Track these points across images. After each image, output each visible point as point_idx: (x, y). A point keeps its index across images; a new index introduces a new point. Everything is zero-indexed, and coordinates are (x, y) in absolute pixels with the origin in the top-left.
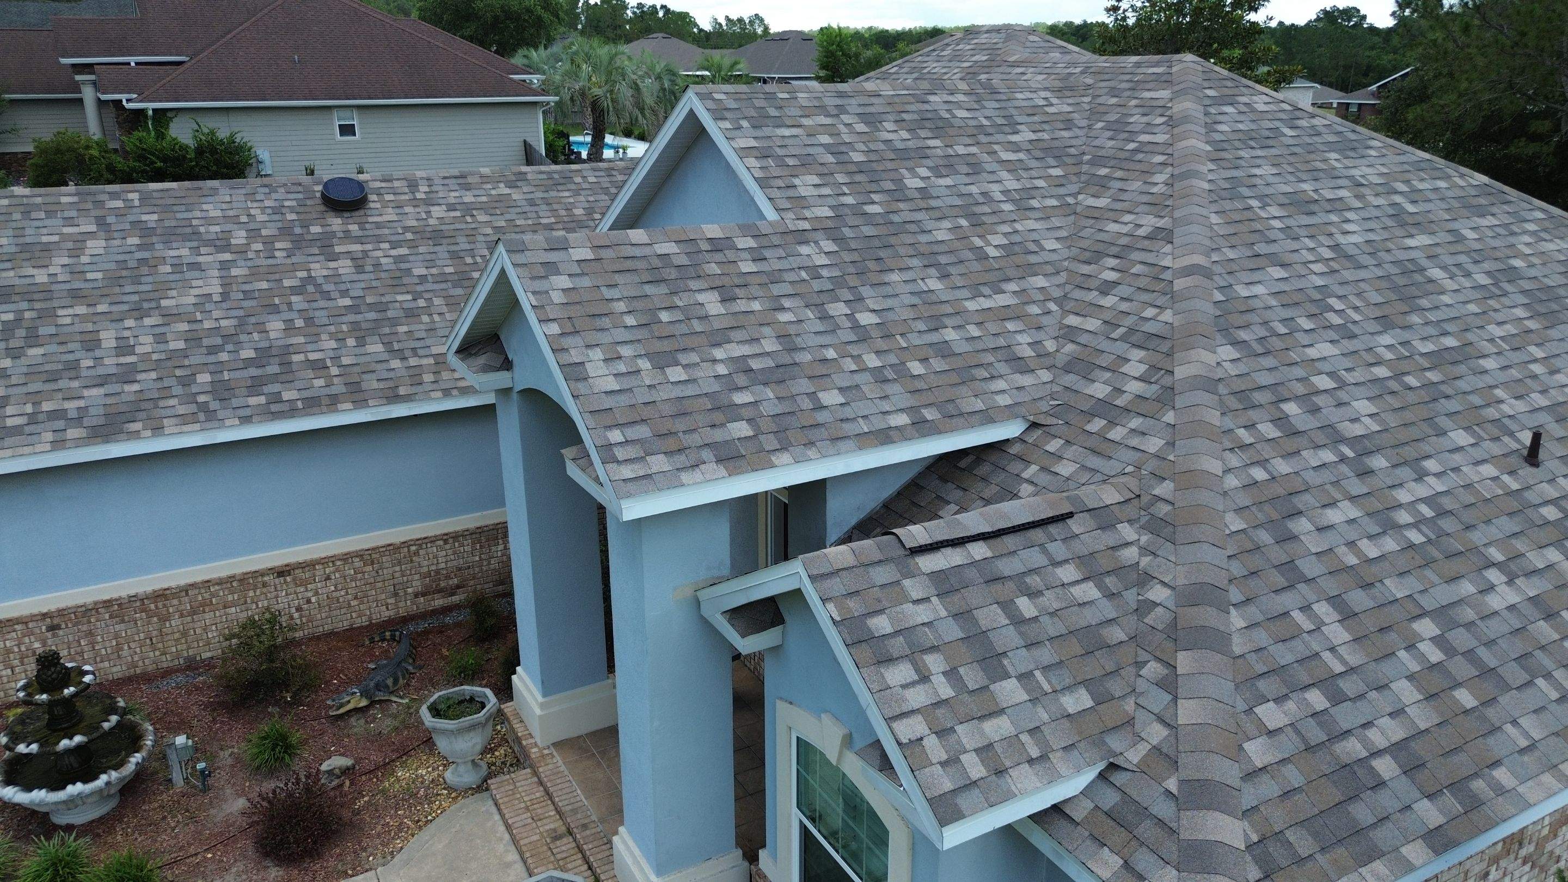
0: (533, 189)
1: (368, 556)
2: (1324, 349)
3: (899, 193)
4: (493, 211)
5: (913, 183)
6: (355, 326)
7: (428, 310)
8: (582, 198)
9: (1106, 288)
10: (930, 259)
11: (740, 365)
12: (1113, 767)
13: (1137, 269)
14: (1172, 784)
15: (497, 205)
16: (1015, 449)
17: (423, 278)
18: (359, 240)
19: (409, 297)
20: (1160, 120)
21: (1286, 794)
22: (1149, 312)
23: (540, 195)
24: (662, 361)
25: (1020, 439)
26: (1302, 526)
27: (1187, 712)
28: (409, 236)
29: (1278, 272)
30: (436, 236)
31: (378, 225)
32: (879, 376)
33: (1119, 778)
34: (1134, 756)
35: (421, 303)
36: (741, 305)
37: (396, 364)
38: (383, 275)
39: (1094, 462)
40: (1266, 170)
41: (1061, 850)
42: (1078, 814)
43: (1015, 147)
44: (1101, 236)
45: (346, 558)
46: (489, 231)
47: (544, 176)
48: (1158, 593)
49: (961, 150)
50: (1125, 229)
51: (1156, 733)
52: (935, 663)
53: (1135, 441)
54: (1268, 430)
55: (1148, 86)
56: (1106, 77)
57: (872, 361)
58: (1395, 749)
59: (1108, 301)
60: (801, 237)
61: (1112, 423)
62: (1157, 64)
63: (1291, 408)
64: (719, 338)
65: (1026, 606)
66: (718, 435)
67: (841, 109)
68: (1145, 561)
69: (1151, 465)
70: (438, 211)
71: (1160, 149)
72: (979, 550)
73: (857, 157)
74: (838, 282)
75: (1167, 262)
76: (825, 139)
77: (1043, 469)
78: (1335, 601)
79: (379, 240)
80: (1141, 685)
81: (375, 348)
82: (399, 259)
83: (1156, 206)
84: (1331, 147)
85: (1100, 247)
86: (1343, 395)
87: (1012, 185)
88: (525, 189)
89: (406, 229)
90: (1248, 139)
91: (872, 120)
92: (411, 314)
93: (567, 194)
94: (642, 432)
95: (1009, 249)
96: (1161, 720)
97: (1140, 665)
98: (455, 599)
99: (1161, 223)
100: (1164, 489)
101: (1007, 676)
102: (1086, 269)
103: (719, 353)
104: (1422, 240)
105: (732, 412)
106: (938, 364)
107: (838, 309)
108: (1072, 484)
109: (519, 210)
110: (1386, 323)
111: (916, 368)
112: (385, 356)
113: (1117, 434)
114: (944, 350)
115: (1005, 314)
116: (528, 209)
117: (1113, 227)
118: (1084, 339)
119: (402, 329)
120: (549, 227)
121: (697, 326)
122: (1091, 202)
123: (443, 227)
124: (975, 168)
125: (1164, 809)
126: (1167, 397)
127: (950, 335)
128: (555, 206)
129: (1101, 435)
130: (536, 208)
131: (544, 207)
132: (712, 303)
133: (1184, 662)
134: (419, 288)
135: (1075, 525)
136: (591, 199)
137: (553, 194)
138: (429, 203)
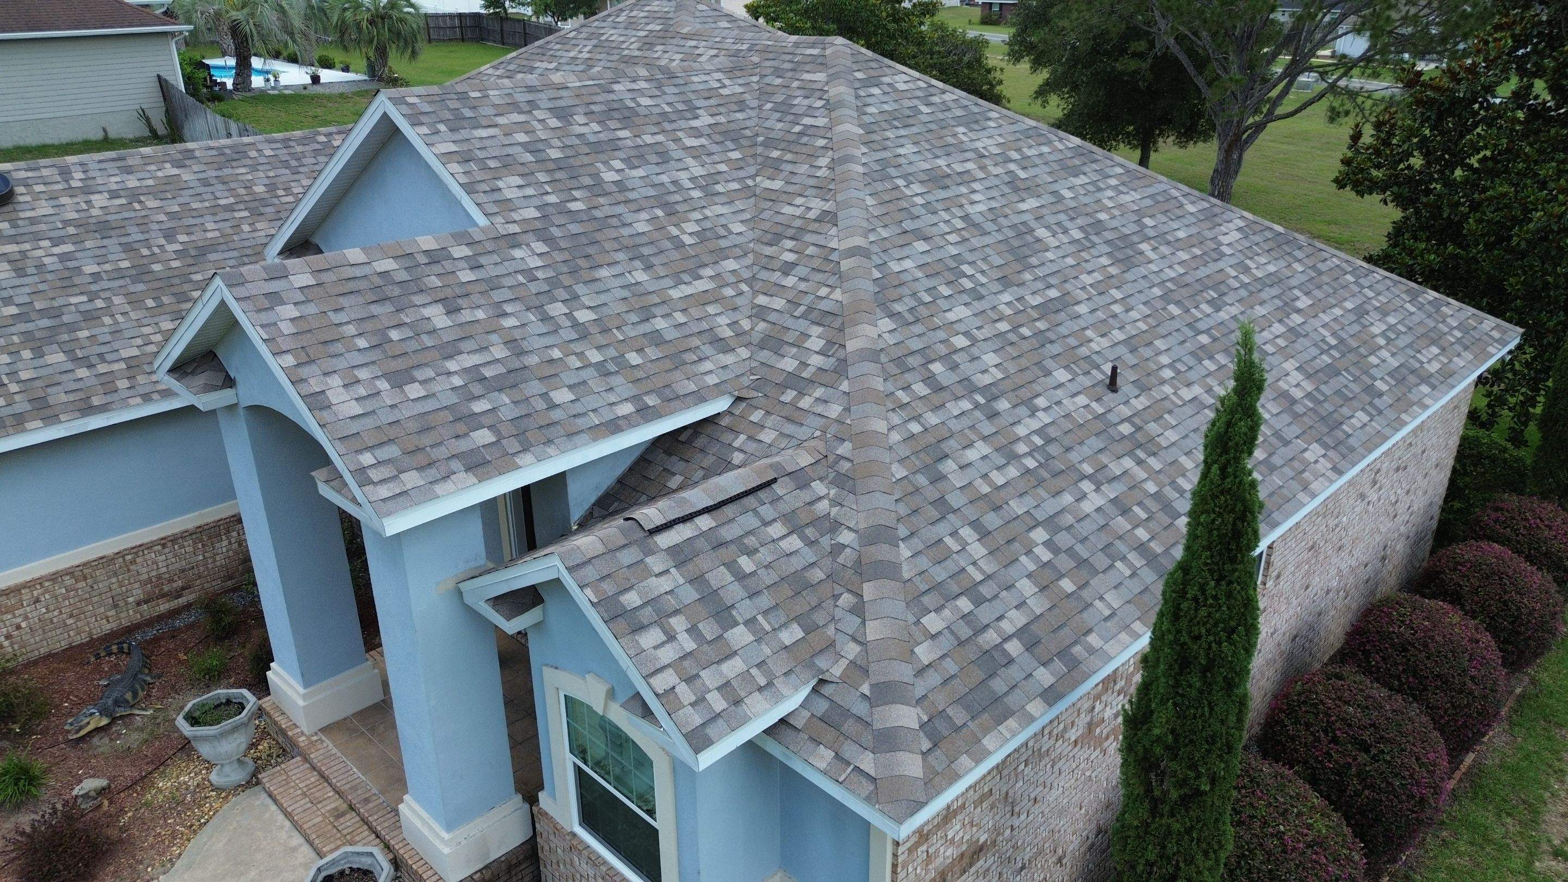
0: (203, 167)
1: (80, 573)
2: (960, 312)
3: (597, 188)
4: (162, 196)
5: (609, 176)
6: (28, 336)
7: (108, 310)
8: (261, 174)
9: (787, 269)
10: (634, 250)
11: (474, 374)
12: (822, 682)
13: (811, 250)
14: (865, 689)
15: (167, 187)
16: (725, 422)
17: (96, 277)
18: (13, 239)
19: (84, 298)
20: (819, 103)
21: (945, 682)
22: (823, 291)
23: (214, 173)
24: (399, 379)
25: (728, 412)
26: (949, 466)
27: (874, 631)
28: (71, 230)
29: (921, 246)
30: (103, 228)
31: (33, 221)
32: (602, 370)
33: (827, 690)
34: (837, 671)
35: (99, 303)
36: (466, 316)
37: (82, 372)
38: (49, 277)
39: (789, 429)
40: (908, 149)
41: (787, 752)
42: (799, 722)
43: (696, 132)
44: (779, 219)
45: (55, 577)
46: (162, 217)
48: (846, 537)
49: (648, 139)
50: (798, 212)
51: (852, 650)
52: (678, 623)
53: (819, 409)
54: (921, 389)
55: (807, 67)
56: (771, 56)
57: (595, 356)
58: (1020, 633)
59: (790, 281)
60: (513, 241)
61: (801, 394)
62: (813, 45)
63: (937, 368)
64: (450, 350)
65: (746, 563)
66: (463, 446)
67: (533, 105)
68: (834, 511)
69: (833, 429)
70: (99, 200)
71: (822, 132)
72: (705, 522)
73: (554, 154)
74: (553, 282)
75: (833, 244)
76: (521, 137)
77: (750, 438)
78: (975, 525)
79: (36, 236)
80: (839, 613)
81: (56, 358)
82: (63, 257)
83: (822, 190)
84: (959, 121)
85: (779, 229)
86: (975, 351)
87: (698, 171)
88: (195, 168)
89: (66, 223)
90: (892, 119)
91: (563, 114)
92: (91, 317)
93: (242, 170)
94: (392, 451)
95: (701, 236)
96: (854, 639)
97: (836, 597)
98: (182, 601)
99: (827, 206)
100: (845, 449)
101: (736, 624)
102: (768, 251)
103: (452, 366)
104: (1031, 203)
105: (473, 421)
106: (652, 352)
107: (556, 309)
108: (774, 450)
109: (191, 192)
110: (1005, 282)
111: (634, 358)
112: (69, 366)
113: (805, 403)
114: (656, 338)
115: (703, 299)
116: (201, 190)
117: (788, 210)
118: (772, 317)
119: (83, 334)
120: (229, 208)
121: (428, 341)
122: (768, 184)
123: (109, 218)
124: (664, 157)
125: (860, 708)
126: (841, 369)
127: (660, 324)
128: (233, 185)
129: (793, 404)
130: (210, 189)
131: (220, 187)
132: (437, 316)
133: (869, 590)
134: (94, 288)
135: (778, 489)
136: (271, 174)
137: (228, 171)
138: (88, 191)
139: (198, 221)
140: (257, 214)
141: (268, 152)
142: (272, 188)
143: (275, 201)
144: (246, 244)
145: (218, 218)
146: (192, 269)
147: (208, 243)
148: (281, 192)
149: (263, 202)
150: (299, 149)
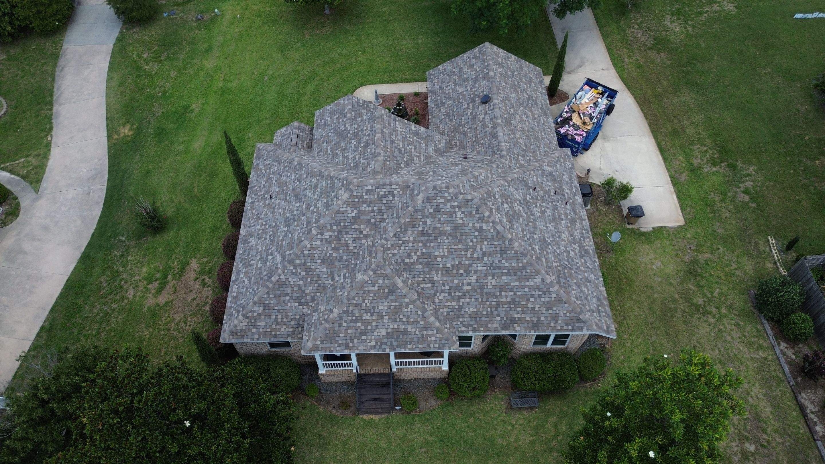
3: (351, 139)
5: (353, 141)
10: (338, 143)
17: (461, 119)
18: (473, 106)
19: (456, 118)
26: (277, 164)
30: (474, 118)
35: (454, 121)
37: (438, 121)
38: (462, 113)
43: (359, 158)
46: (476, 126)
49: (360, 149)
57: (324, 135)
60: (345, 126)
67: (372, 131)
70: (482, 116)
73: (360, 133)
74: (336, 131)
76: (365, 128)
78: (270, 164)
79: (473, 109)
87: (350, 157)
89: (476, 113)
91: (369, 135)
95: (337, 154)
107: (332, 131)
109: (483, 130)
112: (440, 119)
114: (323, 143)
115: (327, 152)
119: (447, 120)
123: (477, 118)
124: (355, 151)
127: (325, 144)
131: (484, 135)
134: (458, 119)
137: (488, 135)
138: (485, 114)
139: (473, 132)
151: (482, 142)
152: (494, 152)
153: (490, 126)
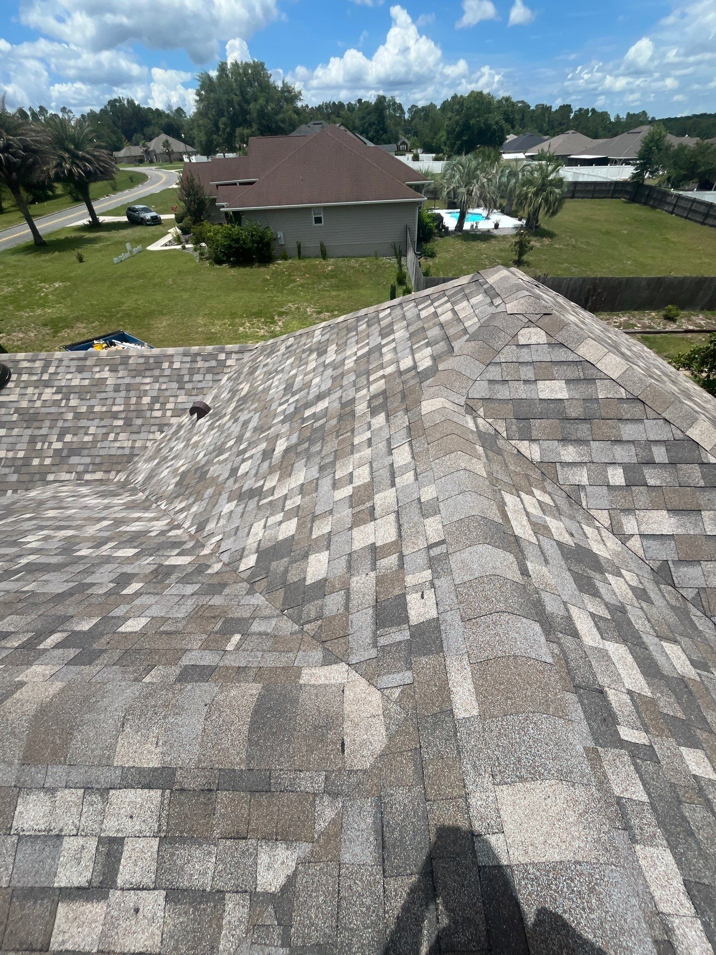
4: (85, 396)
8: (157, 386)
15: (93, 389)
28: (15, 417)
30: (32, 419)
46: (70, 416)
47: (142, 360)
70: (48, 394)
89: (17, 410)
93: (148, 380)
109: (103, 395)
116: (111, 394)
120: (115, 416)
123: (41, 410)
128: (132, 394)
130: (116, 395)
131: (123, 394)
136: (164, 387)
137: (138, 380)
138: (47, 384)
139: (88, 423)
140: (128, 423)
141: (177, 365)
142: (155, 399)
143: (148, 414)
144: (102, 452)
145: (103, 423)
146: (54, 469)
147: (80, 446)
148: (157, 406)
149: (139, 413)
150: (200, 364)
151: (146, 400)
152: (209, 370)
153: (106, 374)
